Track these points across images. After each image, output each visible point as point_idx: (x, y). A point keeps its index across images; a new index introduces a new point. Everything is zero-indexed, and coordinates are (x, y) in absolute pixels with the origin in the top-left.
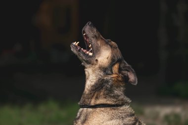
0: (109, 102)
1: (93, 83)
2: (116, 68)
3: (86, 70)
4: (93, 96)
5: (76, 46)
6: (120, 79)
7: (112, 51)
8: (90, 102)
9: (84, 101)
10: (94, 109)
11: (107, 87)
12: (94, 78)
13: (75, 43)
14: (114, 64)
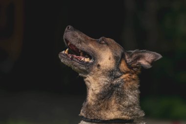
3: (85, 80)
5: (66, 55)
11: (118, 91)
13: (63, 52)
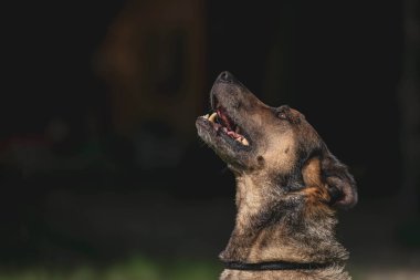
0: (295, 257)
1: (255, 211)
2: (311, 172)
4: (253, 242)
6: (325, 196)
7: (294, 131)
8: (248, 254)
9: (235, 252)
10: (257, 274)
12: (258, 198)
14: (307, 163)
